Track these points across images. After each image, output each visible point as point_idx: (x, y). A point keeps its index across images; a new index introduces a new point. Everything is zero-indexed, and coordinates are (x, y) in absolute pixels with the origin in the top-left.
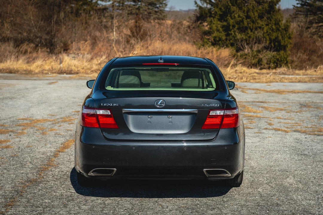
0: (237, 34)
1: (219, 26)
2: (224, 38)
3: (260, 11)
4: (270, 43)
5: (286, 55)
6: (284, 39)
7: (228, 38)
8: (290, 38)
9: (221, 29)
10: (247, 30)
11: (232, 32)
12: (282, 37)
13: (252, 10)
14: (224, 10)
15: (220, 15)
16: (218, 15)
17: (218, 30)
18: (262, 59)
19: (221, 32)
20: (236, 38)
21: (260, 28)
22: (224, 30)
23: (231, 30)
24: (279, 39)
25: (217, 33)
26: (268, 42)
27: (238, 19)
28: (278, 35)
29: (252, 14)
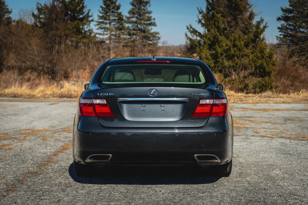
0: (225, 61)
1: (208, 54)
2: (213, 65)
3: (246, 40)
4: (256, 69)
5: (271, 80)
6: (269, 66)
7: (216, 65)
8: (274, 65)
9: (210, 57)
10: (234, 58)
11: (220, 60)
12: (267, 64)
13: (239, 39)
14: (212, 40)
15: (209, 45)
16: (207, 45)
17: (207, 59)
18: (248, 84)
19: (210, 60)
20: (224, 65)
21: (246, 55)
22: (213, 58)
23: (219, 57)
24: (264, 66)
25: (206, 61)
26: (253, 69)
27: (226, 48)
28: (263, 62)
29: (239, 43)
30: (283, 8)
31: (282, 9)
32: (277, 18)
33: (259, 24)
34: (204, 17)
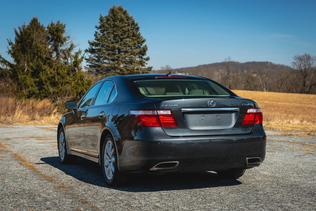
0: (50, 88)
1: (33, 82)
2: (37, 92)
3: (67, 69)
4: (77, 96)
7: (41, 92)
9: (34, 85)
10: (58, 85)
11: (46, 87)
13: (61, 68)
14: (35, 68)
15: (32, 73)
16: (30, 73)
17: (32, 86)
19: (34, 87)
20: (49, 92)
21: (67, 82)
22: (37, 86)
23: (45, 84)
24: (84, 92)
25: (31, 88)
26: (75, 95)
27: (50, 76)
28: (83, 89)
29: (61, 71)
30: (90, 41)
31: (89, 43)
32: (85, 50)
33: (78, 55)
34: (13, 48)
